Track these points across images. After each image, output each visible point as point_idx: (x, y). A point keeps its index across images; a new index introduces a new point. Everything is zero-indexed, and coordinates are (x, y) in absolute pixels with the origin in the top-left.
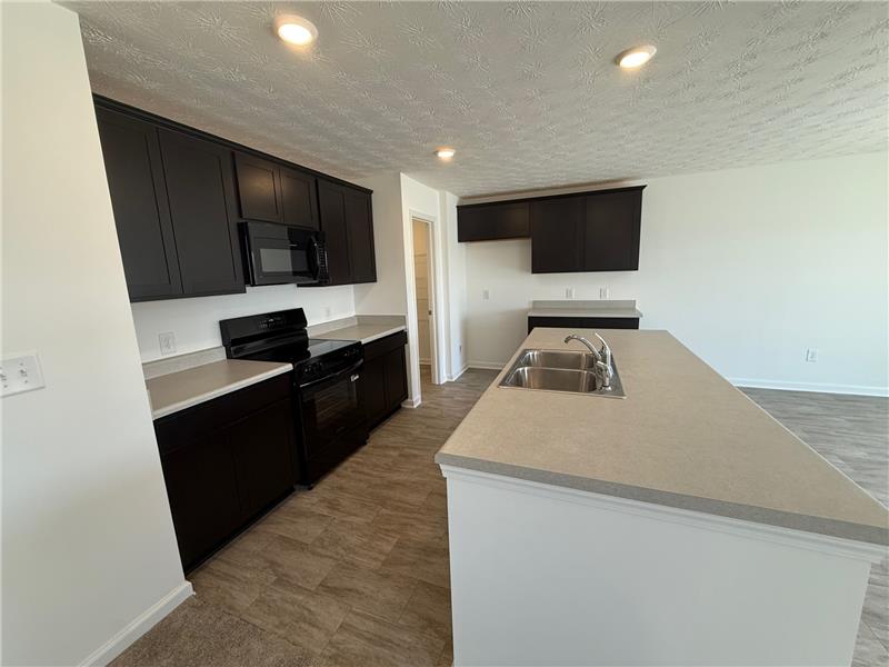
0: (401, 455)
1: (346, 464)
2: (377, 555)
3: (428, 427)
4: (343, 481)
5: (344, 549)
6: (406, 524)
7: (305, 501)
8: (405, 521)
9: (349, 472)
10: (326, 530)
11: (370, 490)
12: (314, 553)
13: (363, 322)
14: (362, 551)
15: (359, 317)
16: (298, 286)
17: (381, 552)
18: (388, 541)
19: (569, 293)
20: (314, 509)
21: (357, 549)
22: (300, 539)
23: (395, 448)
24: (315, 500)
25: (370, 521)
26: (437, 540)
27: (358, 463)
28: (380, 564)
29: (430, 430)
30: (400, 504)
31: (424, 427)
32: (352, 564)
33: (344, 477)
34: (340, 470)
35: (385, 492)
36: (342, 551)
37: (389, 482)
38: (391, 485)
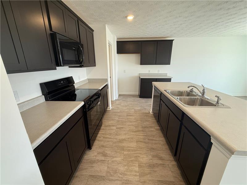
0: (117, 128)
1: (99, 135)
2: (135, 173)
3: (119, 116)
4: (102, 143)
5: (120, 174)
6: (136, 157)
7: (91, 155)
8: (135, 155)
9: (102, 139)
10: (108, 167)
11: (114, 145)
12: (110, 180)
13: (90, 81)
14: (128, 173)
15: (88, 79)
16: (69, 67)
17: (136, 172)
18: (134, 166)
19: (149, 71)
20: (97, 158)
21: (125, 172)
22: (99, 174)
23: (113, 126)
24: (96, 154)
25: (123, 158)
26: (151, 161)
27: (103, 134)
28: (138, 177)
29: (121, 117)
30: (129, 148)
31: (118, 116)
32: (128, 181)
33: (101, 141)
34: (97, 138)
35: (121, 144)
36: (121, 176)
37: (119, 140)
38: (121, 141)
